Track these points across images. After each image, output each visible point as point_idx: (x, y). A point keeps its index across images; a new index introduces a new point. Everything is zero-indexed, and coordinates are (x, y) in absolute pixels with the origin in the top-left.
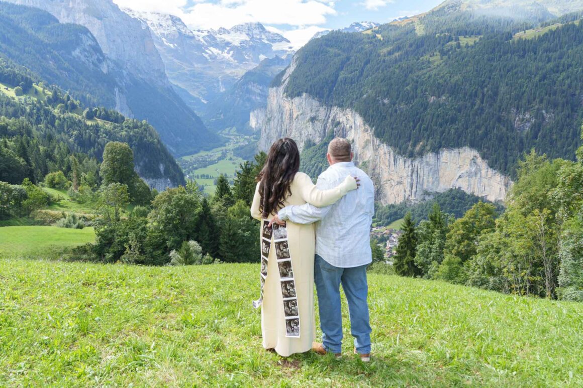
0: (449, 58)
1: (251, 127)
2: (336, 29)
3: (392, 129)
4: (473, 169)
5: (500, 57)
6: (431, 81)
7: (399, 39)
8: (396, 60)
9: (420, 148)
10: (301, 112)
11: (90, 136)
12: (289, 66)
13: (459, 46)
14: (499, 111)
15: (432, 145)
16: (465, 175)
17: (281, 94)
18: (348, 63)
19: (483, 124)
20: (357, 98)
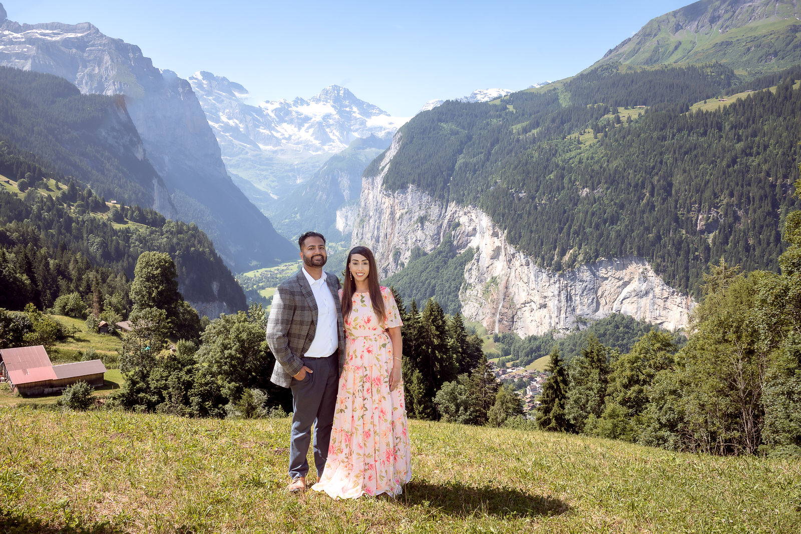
0: (606, 136)
1: (338, 231)
2: (452, 98)
3: (531, 232)
4: (644, 287)
5: (674, 135)
6: (583, 166)
7: (538, 112)
8: (534, 138)
9: (570, 258)
10: (406, 210)
11: (118, 243)
12: (389, 149)
13: (618, 120)
14: (676, 208)
15: (586, 253)
16: (633, 294)
17: (380, 186)
18: (469, 144)
19: (654, 225)
20: (482, 191)
